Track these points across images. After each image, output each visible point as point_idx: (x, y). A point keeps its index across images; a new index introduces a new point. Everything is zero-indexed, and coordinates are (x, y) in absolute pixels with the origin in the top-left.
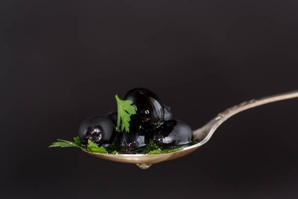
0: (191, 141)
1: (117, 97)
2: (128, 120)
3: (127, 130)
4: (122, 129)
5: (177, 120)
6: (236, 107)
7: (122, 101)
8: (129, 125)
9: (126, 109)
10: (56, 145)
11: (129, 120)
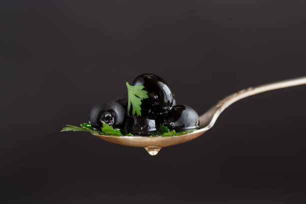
0: (198, 126)
1: (127, 84)
2: (138, 104)
3: (139, 113)
4: (134, 113)
5: (185, 106)
6: (235, 94)
7: (132, 87)
8: (140, 109)
9: (136, 94)
10: (67, 129)
11: (141, 103)
